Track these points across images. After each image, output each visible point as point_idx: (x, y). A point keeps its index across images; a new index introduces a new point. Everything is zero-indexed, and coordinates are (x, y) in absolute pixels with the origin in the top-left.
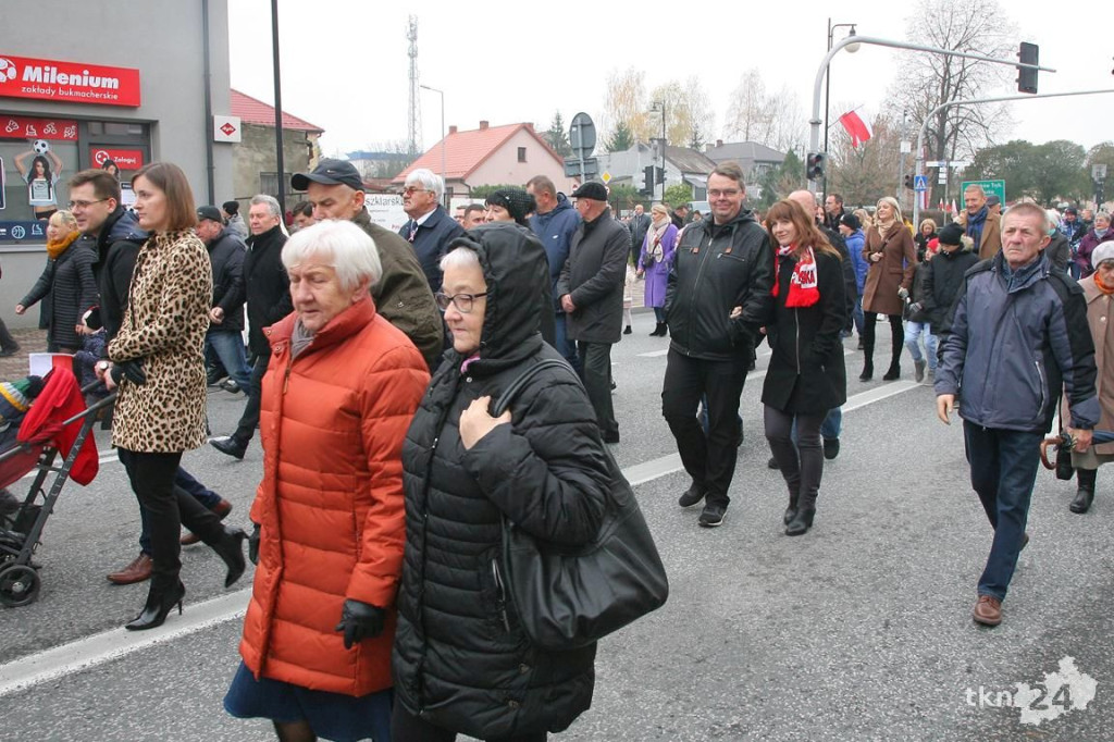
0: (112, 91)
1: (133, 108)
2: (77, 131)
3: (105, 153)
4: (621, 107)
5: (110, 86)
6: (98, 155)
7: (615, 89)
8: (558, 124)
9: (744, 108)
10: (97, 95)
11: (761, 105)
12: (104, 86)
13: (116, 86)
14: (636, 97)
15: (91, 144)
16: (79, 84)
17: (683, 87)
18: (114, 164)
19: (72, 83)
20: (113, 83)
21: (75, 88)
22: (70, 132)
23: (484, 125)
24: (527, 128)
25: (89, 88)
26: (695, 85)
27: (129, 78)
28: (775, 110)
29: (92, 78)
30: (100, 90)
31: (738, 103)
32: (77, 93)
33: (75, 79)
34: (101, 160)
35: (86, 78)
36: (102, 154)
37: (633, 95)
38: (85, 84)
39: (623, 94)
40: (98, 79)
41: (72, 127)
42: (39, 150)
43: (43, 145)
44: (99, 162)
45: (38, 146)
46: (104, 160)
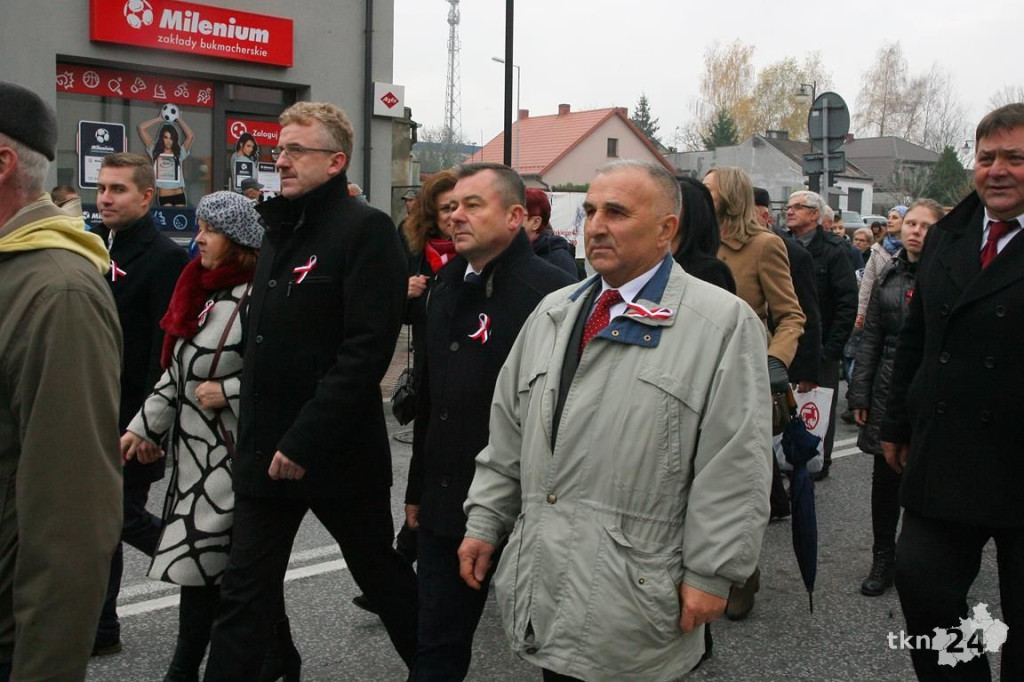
0: (261, 46)
2: (213, 94)
3: (243, 125)
4: (722, 91)
5: (259, 40)
6: (234, 127)
7: (715, 68)
8: (643, 110)
9: (879, 92)
10: (243, 50)
11: (901, 89)
12: (252, 39)
13: (266, 40)
14: (742, 78)
15: (227, 112)
16: (223, 34)
17: (801, 66)
18: (252, 139)
19: (216, 33)
20: (263, 35)
21: (219, 40)
22: (204, 97)
23: (564, 109)
24: (620, 113)
25: (234, 41)
26: (817, 63)
27: (282, 30)
28: (920, 96)
29: (239, 29)
30: (247, 43)
31: (871, 87)
32: (221, 47)
33: (219, 29)
34: (237, 133)
35: (232, 28)
36: (239, 125)
37: (738, 75)
38: (231, 35)
39: (725, 75)
40: (246, 30)
41: (209, 89)
42: (167, 118)
43: (173, 112)
44: (235, 136)
45: (167, 112)
46: (241, 133)
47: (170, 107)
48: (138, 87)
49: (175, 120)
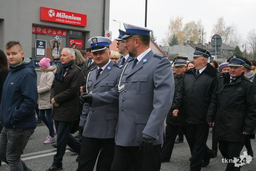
0: (79, 21)
1: (83, 27)
3: (73, 41)
5: (79, 20)
10: (75, 22)
12: (77, 20)
13: (80, 20)
15: (70, 38)
16: (71, 19)
18: (75, 44)
19: (69, 18)
20: (79, 19)
21: (70, 20)
25: (73, 20)
27: (84, 17)
29: (74, 17)
30: (76, 21)
32: (70, 22)
33: (70, 17)
34: (72, 43)
35: (72, 17)
36: (72, 41)
38: (72, 19)
40: (76, 17)
41: (66, 32)
42: (56, 39)
43: (57, 37)
44: (71, 44)
45: (56, 38)
46: (73, 43)
47: (57, 36)
48: (49, 31)
49: (58, 40)
